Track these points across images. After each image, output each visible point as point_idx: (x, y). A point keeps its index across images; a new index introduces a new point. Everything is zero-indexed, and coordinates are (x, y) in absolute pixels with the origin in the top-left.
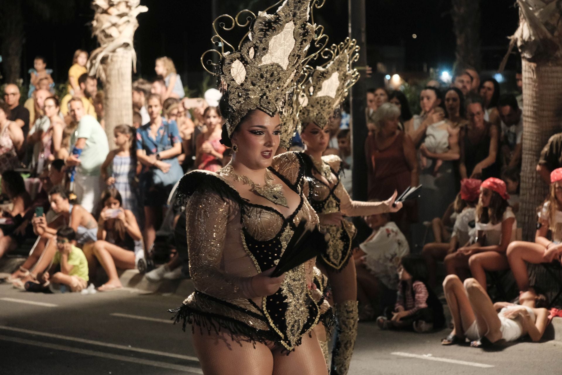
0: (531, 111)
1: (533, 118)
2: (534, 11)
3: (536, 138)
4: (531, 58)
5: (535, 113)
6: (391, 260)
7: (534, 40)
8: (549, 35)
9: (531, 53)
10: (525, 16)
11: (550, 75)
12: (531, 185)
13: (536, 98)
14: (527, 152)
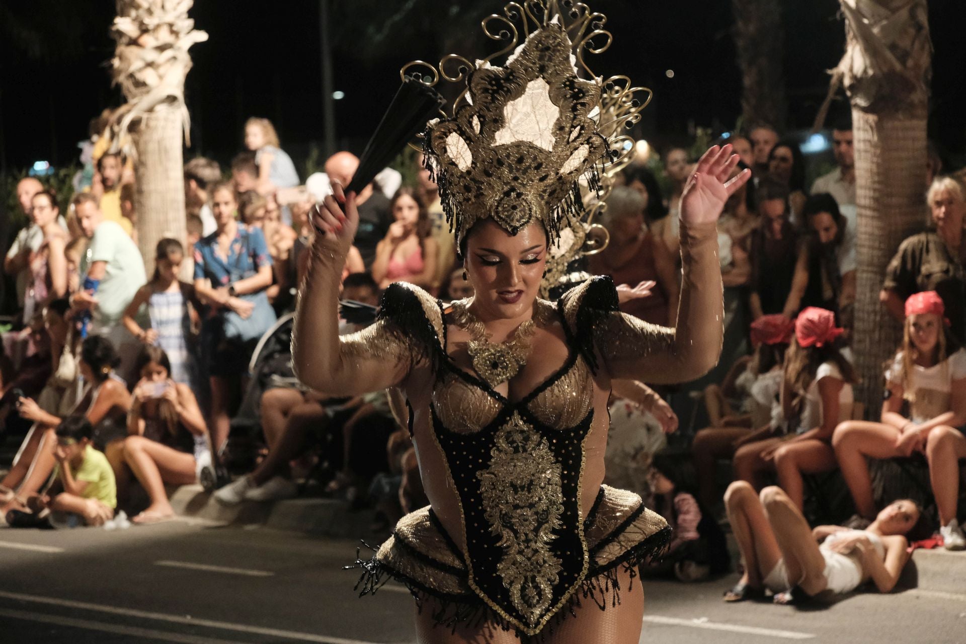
0: (870, 198)
1: (874, 210)
2: (871, 25)
3: (880, 243)
4: (869, 106)
5: (876, 200)
6: (634, 457)
7: (874, 76)
8: (898, 67)
9: (867, 96)
10: (857, 34)
11: (900, 134)
12: (872, 325)
13: (878, 174)
14: (865, 268)
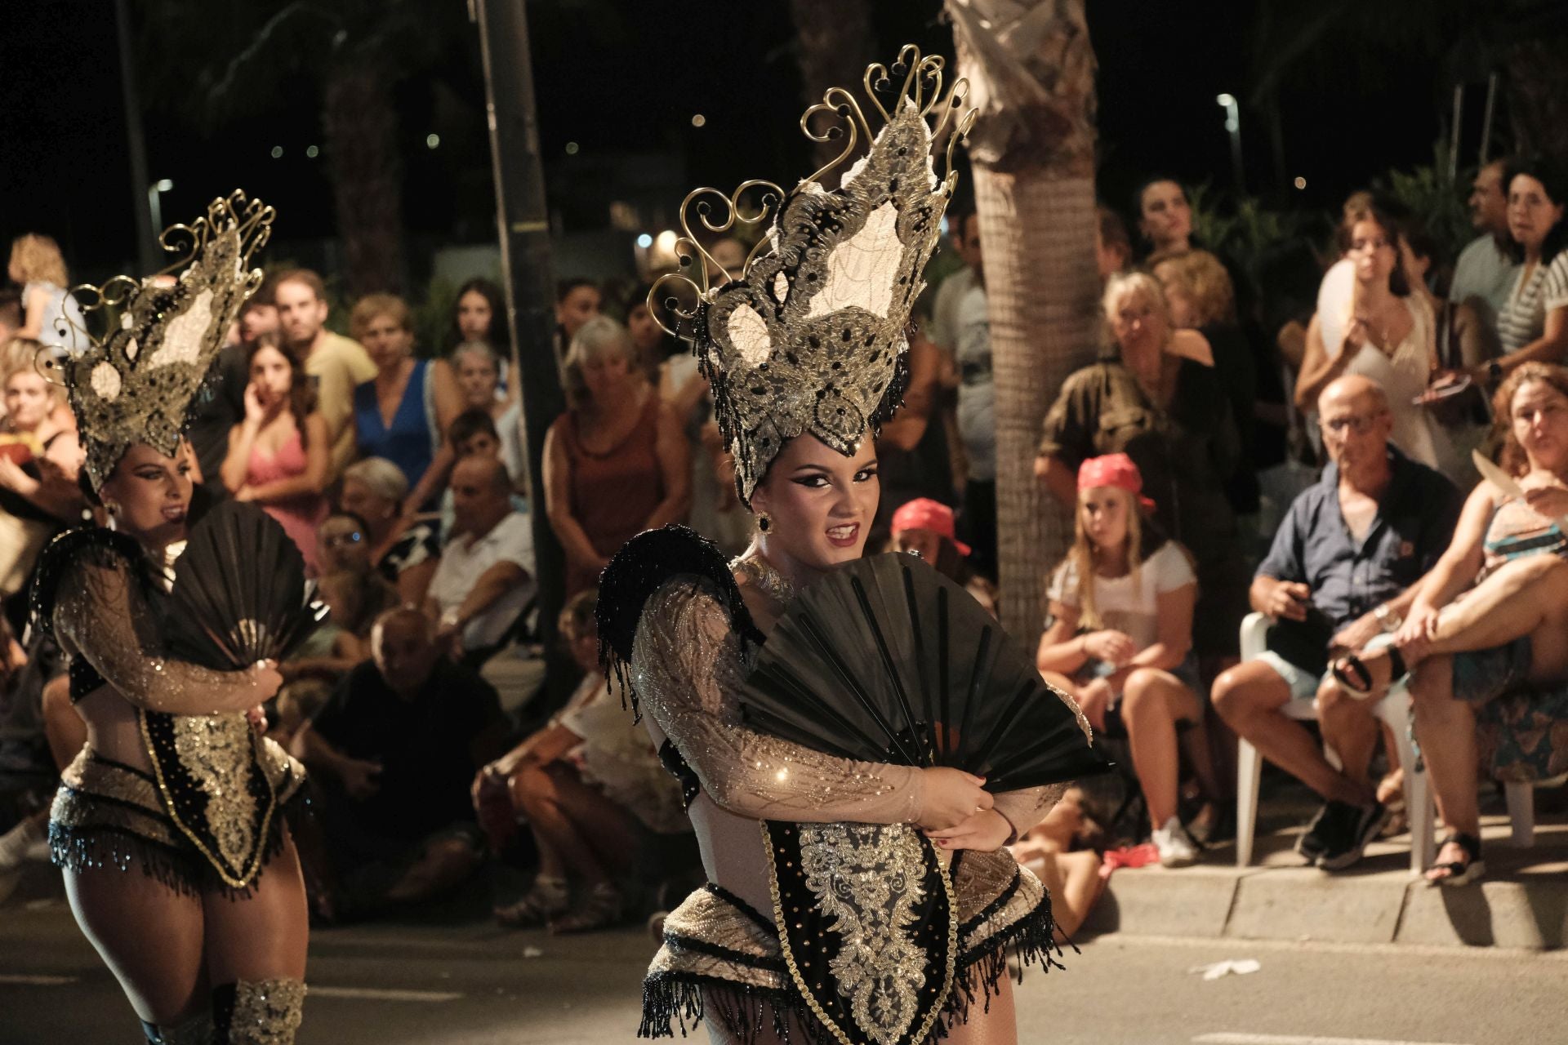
0: (1010, 308)
1: (1019, 327)
2: (995, 31)
3: (1031, 380)
4: (1001, 160)
5: (1020, 311)
7: (1003, 112)
8: (1042, 95)
9: (995, 146)
10: (974, 46)
11: (1053, 203)
12: (1025, 514)
13: (1022, 269)
14: (1010, 422)
